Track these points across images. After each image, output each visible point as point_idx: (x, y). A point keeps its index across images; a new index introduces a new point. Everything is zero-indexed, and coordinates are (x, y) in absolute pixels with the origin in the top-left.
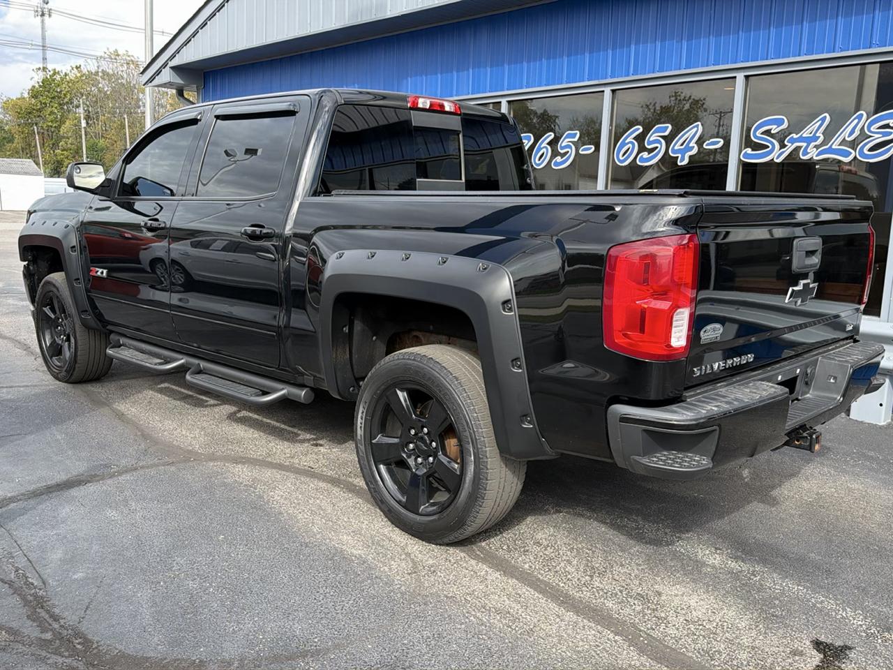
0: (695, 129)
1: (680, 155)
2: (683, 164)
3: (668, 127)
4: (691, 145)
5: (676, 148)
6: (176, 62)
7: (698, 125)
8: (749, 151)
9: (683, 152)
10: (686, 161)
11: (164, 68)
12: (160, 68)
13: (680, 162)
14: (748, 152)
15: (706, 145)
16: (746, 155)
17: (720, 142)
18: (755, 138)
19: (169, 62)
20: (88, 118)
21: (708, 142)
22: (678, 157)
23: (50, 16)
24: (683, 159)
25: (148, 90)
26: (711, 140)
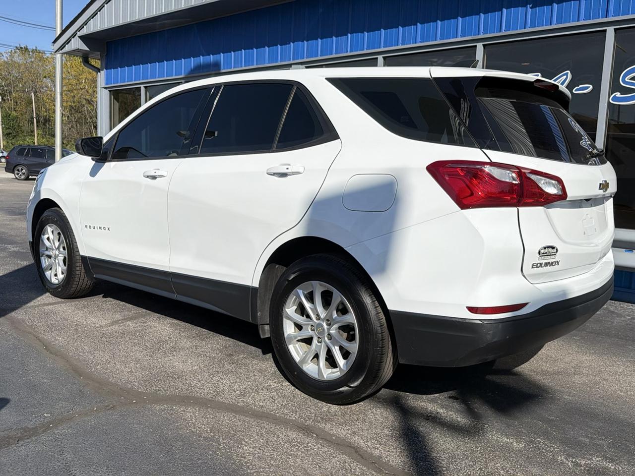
0: (565, 77)
3: (538, 75)
6: (85, 31)
7: (568, 73)
8: (618, 94)
11: (73, 37)
12: (70, 37)
14: (617, 96)
15: (575, 91)
16: (615, 99)
17: (589, 87)
18: (624, 83)
19: (78, 33)
20: (3, 96)
21: (577, 88)
25: (58, 56)
26: (580, 86)
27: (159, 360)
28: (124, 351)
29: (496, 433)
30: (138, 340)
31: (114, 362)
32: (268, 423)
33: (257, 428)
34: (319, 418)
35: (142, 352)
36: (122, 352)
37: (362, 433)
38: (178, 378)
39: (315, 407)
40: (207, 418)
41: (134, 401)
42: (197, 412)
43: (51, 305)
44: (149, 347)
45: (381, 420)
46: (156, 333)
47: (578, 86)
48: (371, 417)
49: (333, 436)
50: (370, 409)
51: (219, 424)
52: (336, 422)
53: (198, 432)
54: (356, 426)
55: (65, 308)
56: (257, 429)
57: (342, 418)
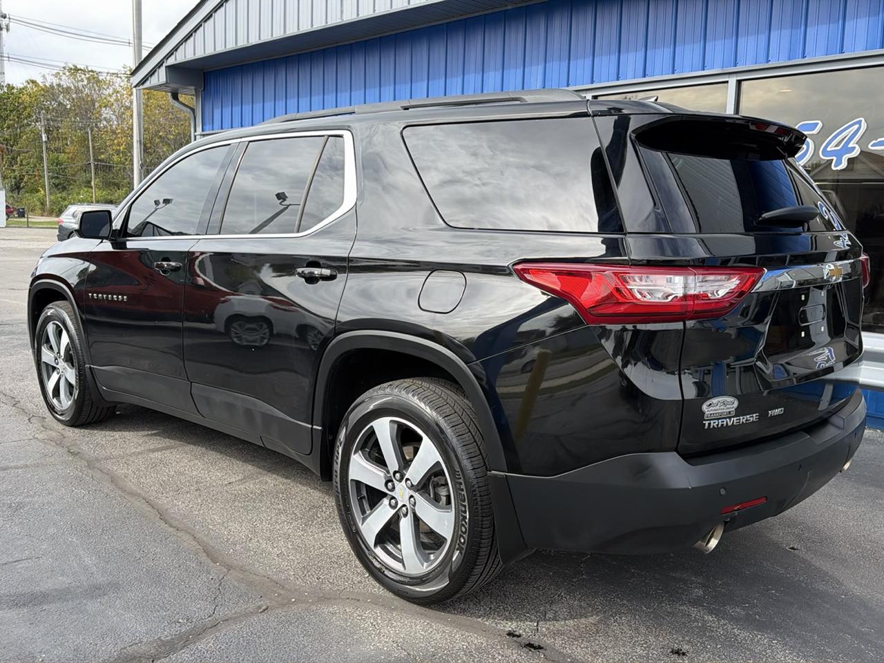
0: (857, 126)
1: (835, 158)
2: (839, 168)
3: (818, 124)
4: (851, 145)
5: (829, 149)
6: (171, 61)
7: (861, 121)
9: (839, 154)
10: (844, 165)
11: (159, 68)
13: (835, 166)
15: (872, 146)
19: (165, 62)
20: (48, 131)
21: (874, 142)
22: (832, 160)
23: (8, 30)
24: (839, 163)
26: (879, 140)
27: (316, 536)
28: (268, 522)
29: (790, 653)
30: (283, 505)
31: (256, 540)
32: (476, 635)
33: (463, 643)
34: (544, 629)
35: (291, 523)
36: (264, 523)
37: (606, 653)
38: (346, 564)
39: (537, 612)
40: (394, 627)
41: (293, 600)
42: (379, 618)
43: (158, 451)
44: (299, 515)
45: (630, 632)
46: (304, 495)
47: (876, 140)
48: (615, 628)
49: (569, 658)
50: (611, 615)
51: (411, 636)
52: (569, 635)
53: (385, 649)
54: (597, 642)
55: (178, 456)
56: (463, 645)
57: (575, 630)
